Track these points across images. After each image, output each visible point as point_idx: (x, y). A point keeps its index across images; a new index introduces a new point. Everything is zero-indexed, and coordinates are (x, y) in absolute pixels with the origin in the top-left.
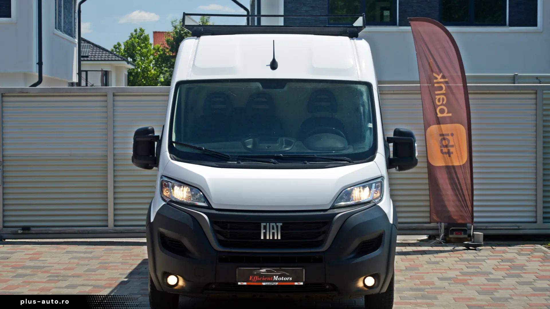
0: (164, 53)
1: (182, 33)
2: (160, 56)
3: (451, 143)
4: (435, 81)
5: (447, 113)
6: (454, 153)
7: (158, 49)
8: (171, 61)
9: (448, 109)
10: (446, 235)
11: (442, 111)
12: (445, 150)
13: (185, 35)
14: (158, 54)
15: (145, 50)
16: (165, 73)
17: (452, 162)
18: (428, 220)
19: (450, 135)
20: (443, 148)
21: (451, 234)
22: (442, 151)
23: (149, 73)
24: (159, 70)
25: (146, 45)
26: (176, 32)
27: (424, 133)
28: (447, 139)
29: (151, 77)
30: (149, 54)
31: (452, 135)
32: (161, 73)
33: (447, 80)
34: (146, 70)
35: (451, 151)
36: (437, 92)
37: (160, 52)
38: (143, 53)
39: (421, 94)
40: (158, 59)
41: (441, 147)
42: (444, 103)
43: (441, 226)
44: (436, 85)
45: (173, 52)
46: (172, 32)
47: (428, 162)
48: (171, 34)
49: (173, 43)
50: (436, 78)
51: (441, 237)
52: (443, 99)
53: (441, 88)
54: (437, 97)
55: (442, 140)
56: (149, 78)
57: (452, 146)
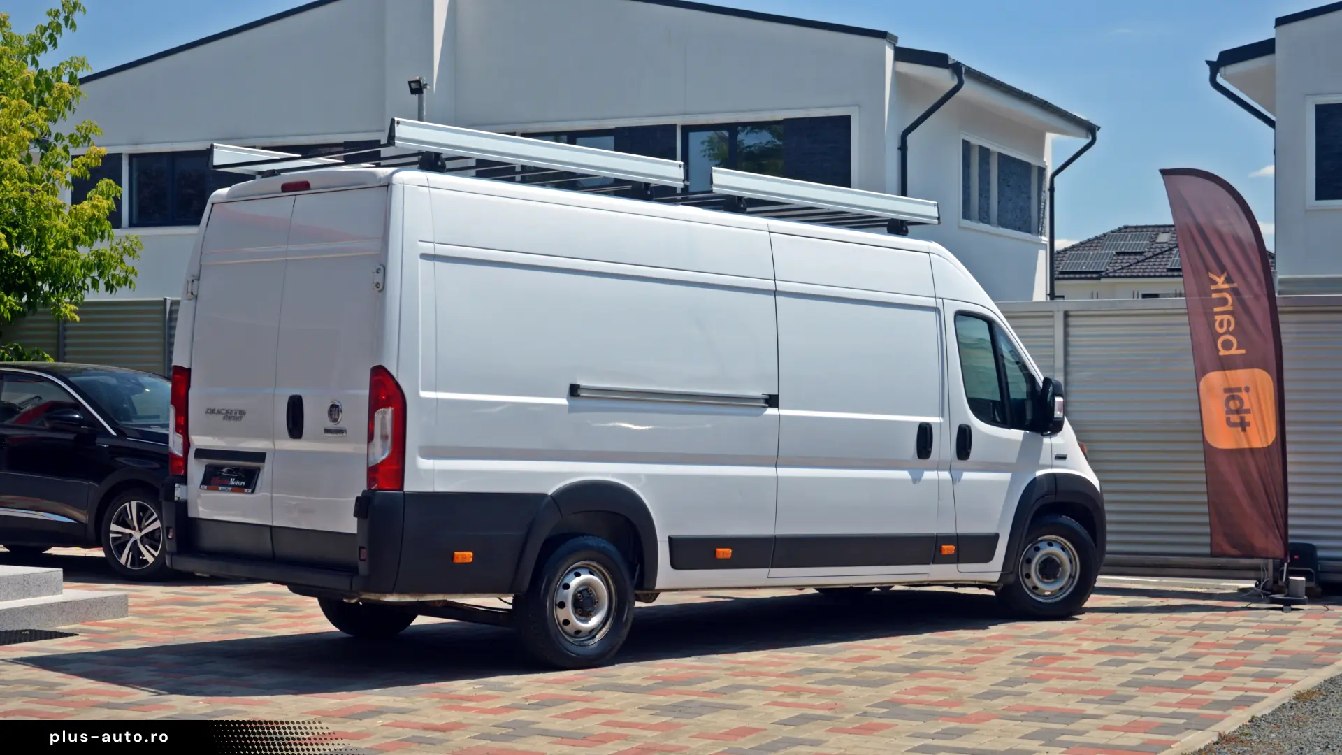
3: (1246, 406)
4: (1213, 287)
5: (1238, 348)
6: (1251, 424)
9: (1238, 342)
11: (1227, 345)
12: (1235, 418)
17: (1249, 442)
18: (1207, 550)
19: (1243, 390)
20: (1231, 416)
22: (1228, 420)
27: (1196, 388)
28: (1238, 396)
31: (1247, 389)
33: (1236, 285)
35: (1247, 420)
36: (1216, 309)
39: (1188, 314)
41: (1227, 413)
42: (1231, 329)
44: (1214, 296)
47: (1204, 441)
50: (1215, 283)
52: (1229, 322)
53: (1224, 302)
54: (1218, 318)
55: (1228, 400)
57: (1248, 411)
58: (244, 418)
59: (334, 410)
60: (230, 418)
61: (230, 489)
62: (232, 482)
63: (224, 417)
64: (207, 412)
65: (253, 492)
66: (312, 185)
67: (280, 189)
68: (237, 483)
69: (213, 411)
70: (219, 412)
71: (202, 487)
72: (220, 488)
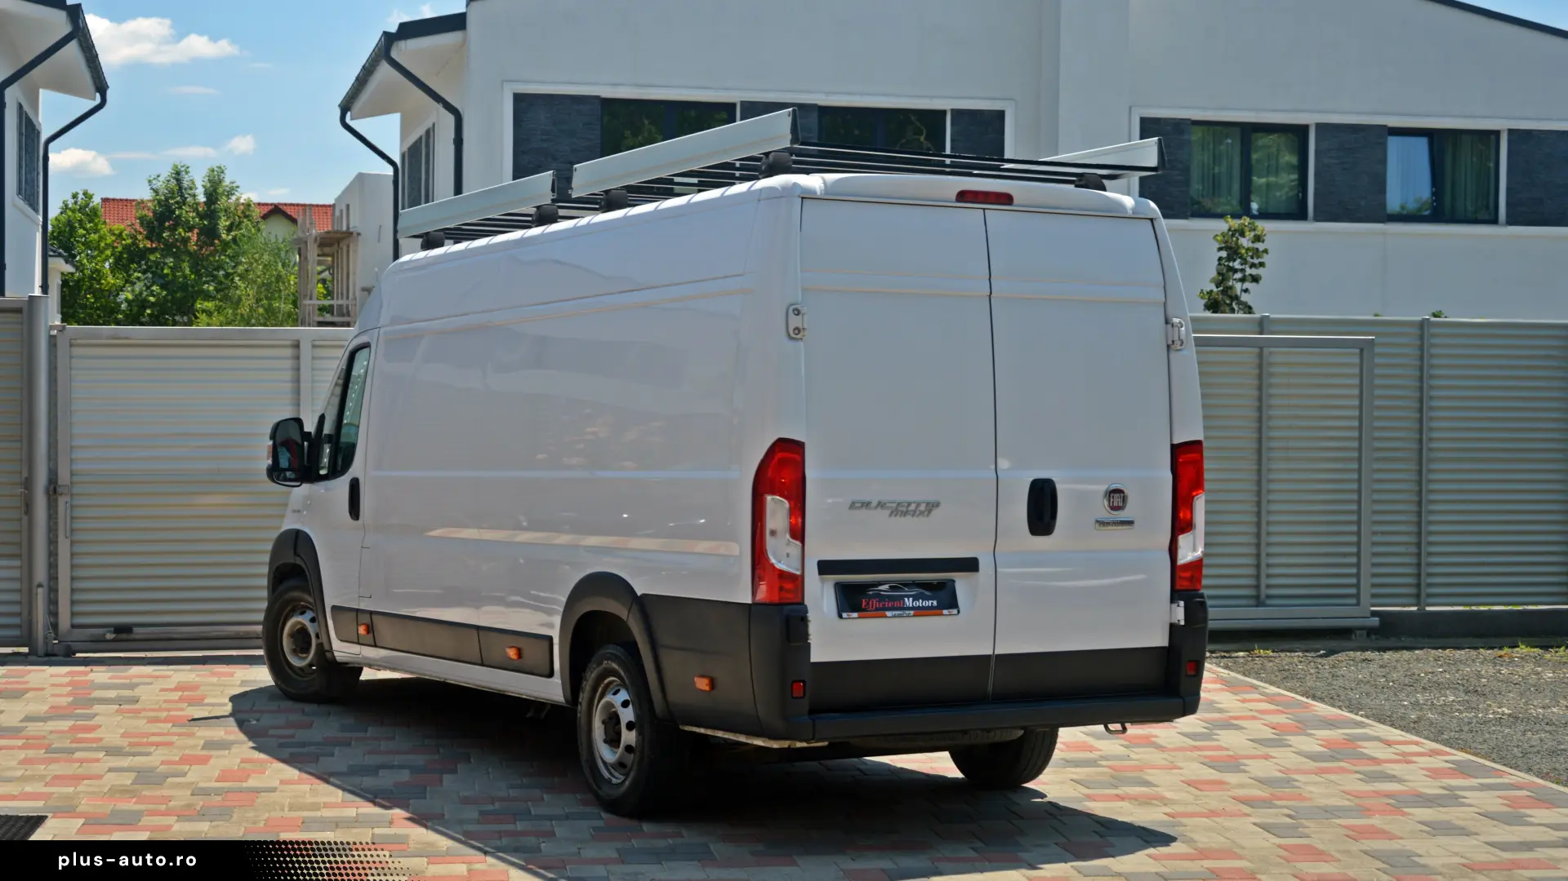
0: (134, 244)
1: (172, 204)
2: (126, 248)
7: (121, 234)
8: (149, 259)
13: (176, 208)
14: (122, 244)
15: (94, 237)
16: (135, 283)
23: (103, 281)
24: (124, 277)
25: (96, 225)
26: (159, 202)
29: (107, 290)
30: (102, 244)
32: (127, 282)
34: (97, 275)
37: (124, 240)
38: (91, 241)
40: (121, 253)
45: (152, 242)
46: (150, 201)
48: (150, 204)
49: (153, 223)
56: (102, 290)
58: (935, 512)
59: (1116, 497)
60: (905, 514)
61: (912, 612)
62: (909, 602)
63: (892, 513)
64: (853, 506)
65: (959, 612)
66: (1016, 201)
67: (953, 196)
68: (920, 603)
69: (866, 505)
70: (881, 505)
71: (845, 615)
72: (889, 614)
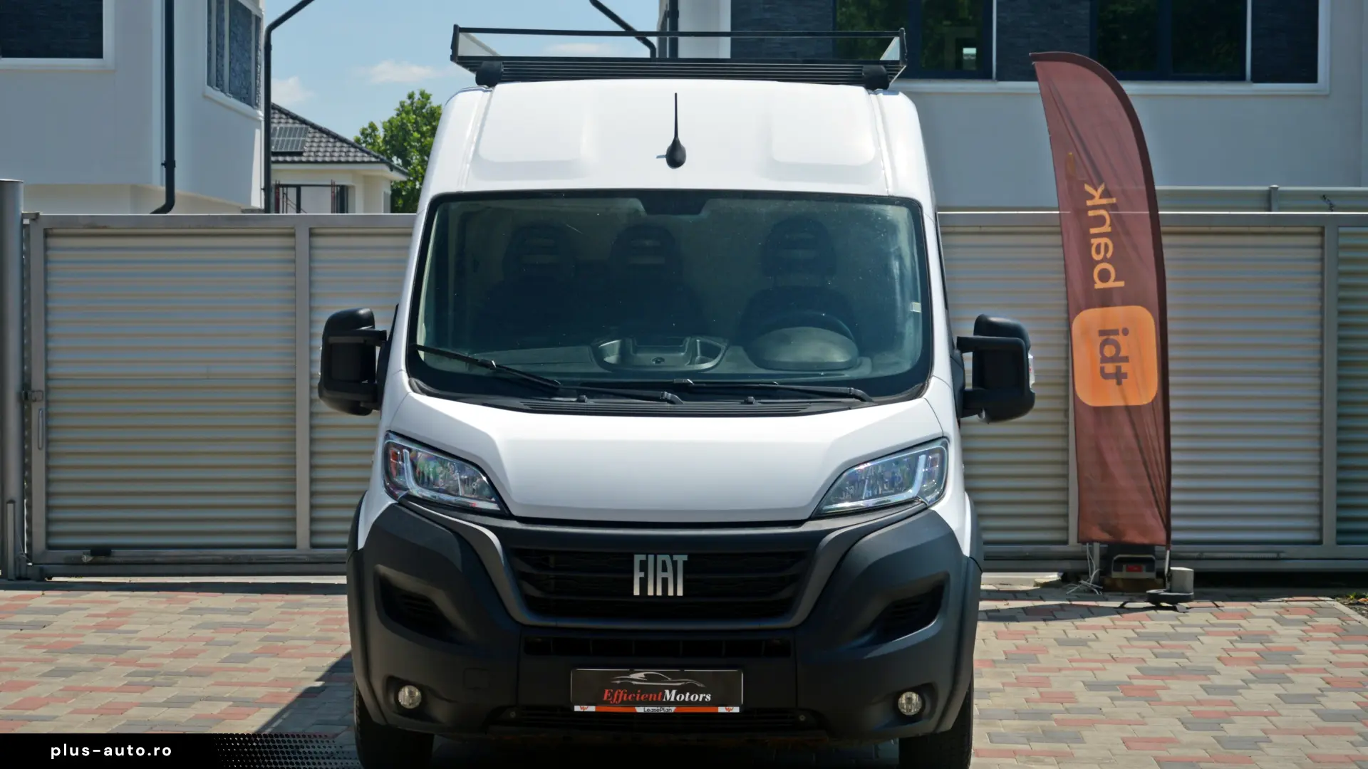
3: (1124, 353)
4: (1088, 203)
5: (1116, 280)
6: (1129, 375)
9: (1116, 272)
10: (1104, 572)
11: (1104, 276)
12: (1110, 368)
19: (1120, 332)
20: (1105, 365)
21: (1116, 570)
22: (1102, 370)
27: (1066, 329)
28: (1115, 340)
31: (1126, 332)
33: (1114, 201)
35: (1123, 370)
36: (1093, 231)
39: (1061, 233)
41: (1101, 361)
42: (1109, 255)
43: (1091, 551)
44: (1091, 213)
47: (1075, 397)
50: (1091, 197)
51: (1092, 577)
52: (1107, 247)
53: (1101, 221)
54: (1095, 241)
55: (1102, 345)
57: (1126, 359)
